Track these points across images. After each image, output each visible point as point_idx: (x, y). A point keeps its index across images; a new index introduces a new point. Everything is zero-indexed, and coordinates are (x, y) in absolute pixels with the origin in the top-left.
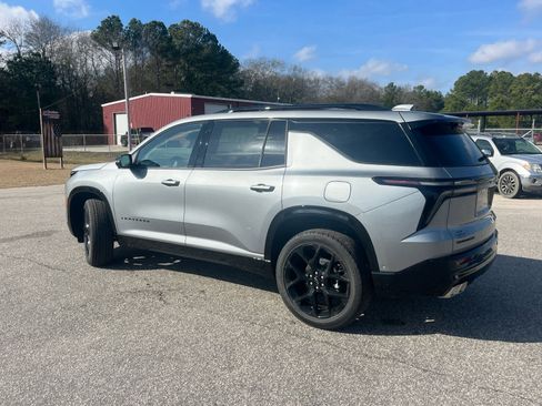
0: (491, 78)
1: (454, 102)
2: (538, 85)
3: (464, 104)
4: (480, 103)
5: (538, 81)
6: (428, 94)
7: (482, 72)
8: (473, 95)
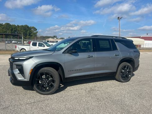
5: (3, 26)
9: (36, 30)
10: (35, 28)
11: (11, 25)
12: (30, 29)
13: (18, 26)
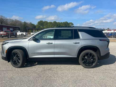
0: (44, 22)
1: (38, 26)
2: (52, 24)
3: (40, 27)
4: (43, 27)
5: (52, 23)
6: (32, 24)
7: (42, 21)
8: (41, 25)
9: (73, 24)
10: (72, 23)
11: (57, 23)
12: (69, 24)
13: (61, 23)
